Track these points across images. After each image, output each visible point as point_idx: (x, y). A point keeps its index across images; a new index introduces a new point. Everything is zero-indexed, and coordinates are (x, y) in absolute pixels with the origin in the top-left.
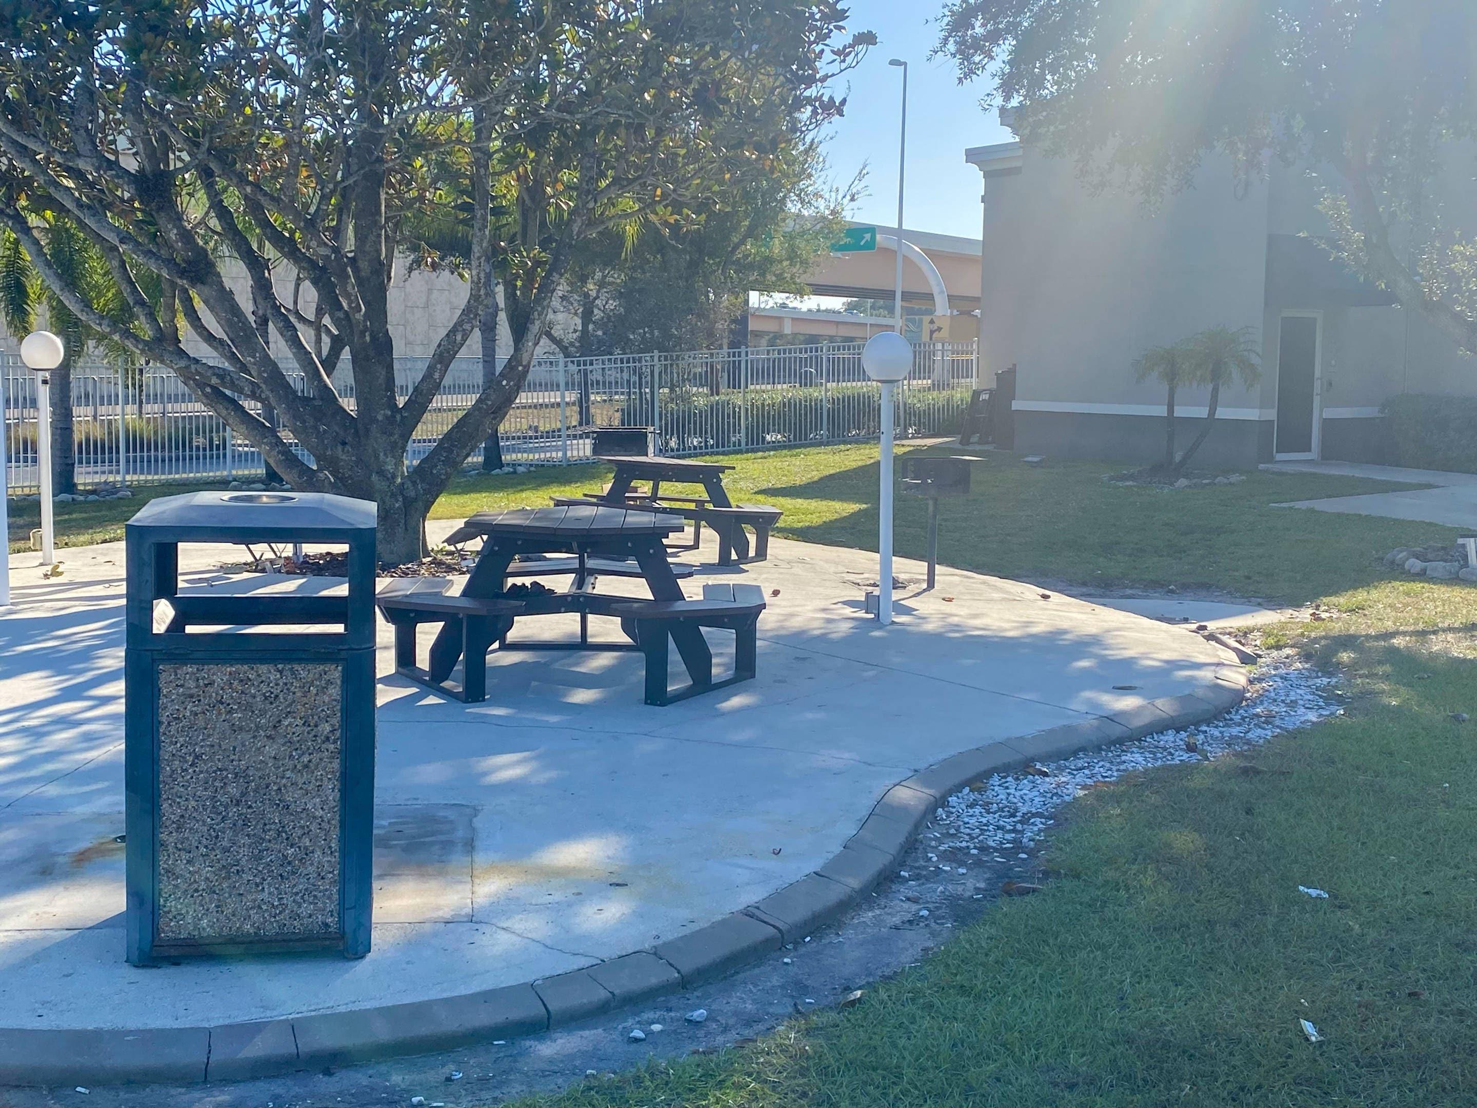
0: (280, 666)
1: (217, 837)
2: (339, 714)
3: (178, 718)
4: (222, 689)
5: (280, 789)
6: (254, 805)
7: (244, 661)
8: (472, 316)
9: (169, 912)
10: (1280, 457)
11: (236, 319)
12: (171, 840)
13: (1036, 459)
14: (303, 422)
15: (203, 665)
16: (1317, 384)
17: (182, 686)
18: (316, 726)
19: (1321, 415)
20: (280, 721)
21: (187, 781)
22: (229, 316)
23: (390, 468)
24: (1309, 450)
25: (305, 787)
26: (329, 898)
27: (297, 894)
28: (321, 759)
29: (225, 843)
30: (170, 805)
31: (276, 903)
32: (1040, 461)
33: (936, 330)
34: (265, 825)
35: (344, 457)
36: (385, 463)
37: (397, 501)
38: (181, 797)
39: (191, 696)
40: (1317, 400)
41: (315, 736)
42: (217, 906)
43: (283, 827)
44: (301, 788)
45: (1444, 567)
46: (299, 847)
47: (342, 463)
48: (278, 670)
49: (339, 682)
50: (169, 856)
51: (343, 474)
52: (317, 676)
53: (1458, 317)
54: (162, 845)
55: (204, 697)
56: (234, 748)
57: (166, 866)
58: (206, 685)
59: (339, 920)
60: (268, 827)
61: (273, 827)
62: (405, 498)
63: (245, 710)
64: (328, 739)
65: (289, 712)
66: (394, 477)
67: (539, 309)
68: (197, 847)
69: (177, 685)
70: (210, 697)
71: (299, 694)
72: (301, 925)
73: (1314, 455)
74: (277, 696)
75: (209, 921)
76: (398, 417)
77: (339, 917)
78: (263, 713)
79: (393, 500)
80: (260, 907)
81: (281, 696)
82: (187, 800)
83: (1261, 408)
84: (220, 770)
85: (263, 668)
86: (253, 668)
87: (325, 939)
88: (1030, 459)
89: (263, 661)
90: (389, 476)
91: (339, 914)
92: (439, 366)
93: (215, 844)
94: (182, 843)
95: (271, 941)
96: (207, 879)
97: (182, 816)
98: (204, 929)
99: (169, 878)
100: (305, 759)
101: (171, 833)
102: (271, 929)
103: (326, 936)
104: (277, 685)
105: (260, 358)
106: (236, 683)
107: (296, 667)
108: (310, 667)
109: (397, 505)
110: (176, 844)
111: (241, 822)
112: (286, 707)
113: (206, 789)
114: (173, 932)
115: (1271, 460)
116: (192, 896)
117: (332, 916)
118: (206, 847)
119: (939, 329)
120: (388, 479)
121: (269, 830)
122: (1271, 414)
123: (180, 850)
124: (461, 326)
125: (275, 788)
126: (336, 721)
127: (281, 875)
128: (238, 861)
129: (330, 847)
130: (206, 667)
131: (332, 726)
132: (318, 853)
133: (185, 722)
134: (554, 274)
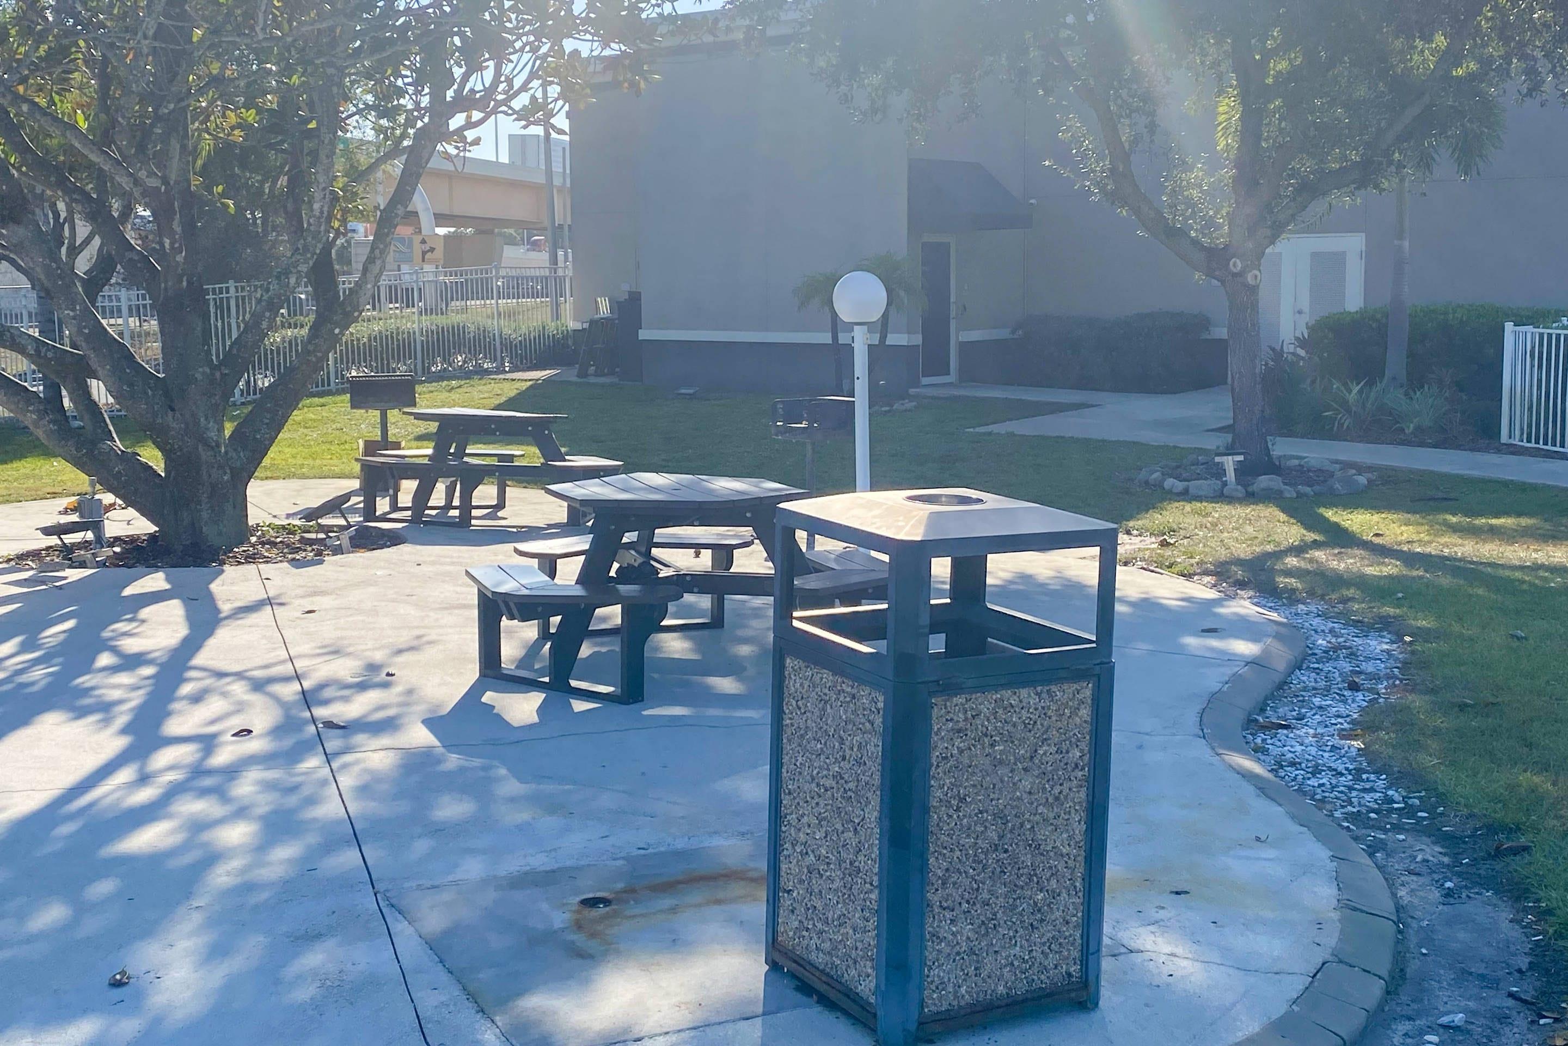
0: (1039, 689)
1: (978, 889)
2: (1088, 737)
3: (946, 758)
4: (988, 720)
5: (1033, 827)
6: (1010, 848)
7: (1004, 686)
8: (309, 255)
9: (932, 982)
10: (925, 381)
11: (54, 265)
12: (936, 899)
13: (691, 391)
14: (131, 385)
15: (971, 694)
16: (953, 308)
17: (951, 720)
18: (1067, 752)
19: (957, 337)
20: (1036, 751)
21: (952, 829)
22: (47, 261)
23: (213, 434)
24: (948, 373)
25: (1055, 822)
26: (1073, 944)
27: (1044, 944)
28: (1070, 789)
29: (985, 896)
30: (937, 858)
31: (1027, 957)
32: (694, 394)
33: (428, 251)
34: (1019, 869)
35: (174, 425)
36: (207, 429)
37: (225, 473)
38: (946, 848)
39: (959, 731)
40: (953, 325)
41: (1066, 764)
42: (976, 969)
43: (1034, 870)
44: (1052, 824)
45: (1209, 485)
46: (1047, 891)
47: (173, 433)
48: (1037, 694)
49: (1089, 701)
50: (934, 918)
51: (172, 445)
52: (1071, 696)
53: (1195, 242)
54: (928, 905)
55: (972, 731)
56: (994, 785)
57: (930, 929)
58: (973, 717)
59: (1081, 969)
60: (1021, 871)
61: (1026, 870)
62: (231, 469)
63: (1006, 741)
64: (1077, 765)
65: (1046, 739)
66: (218, 445)
67: (382, 246)
68: (960, 904)
69: (947, 720)
70: (976, 729)
71: (1054, 718)
72: (1048, 977)
73: (952, 378)
74: (1035, 722)
75: (968, 987)
76: (218, 375)
77: (1081, 965)
78: (1023, 740)
79: (220, 472)
80: (1012, 964)
81: (1038, 723)
82: (952, 850)
83: (909, 333)
84: (981, 812)
85: (1024, 692)
86: (1015, 693)
87: (1069, 991)
88: (683, 391)
89: (1024, 684)
90: (214, 444)
91: (1081, 961)
92: (267, 314)
93: (976, 898)
94: (946, 901)
95: (1024, 1001)
96: (968, 938)
97: (947, 870)
98: (963, 996)
99: (933, 942)
100: (1056, 791)
101: (937, 890)
102: (1021, 988)
103: (1070, 987)
104: (1036, 709)
105: (80, 310)
106: (1000, 711)
107: (1054, 688)
108: (1065, 686)
109: (226, 478)
110: (940, 902)
111: (998, 870)
112: (1043, 734)
113: (968, 836)
114: (935, 1004)
115: (917, 384)
116: (954, 961)
117: (1075, 963)
118: (968, 902)
119: (432, 250)
120: (212, 448)
121: (1022, 875)
122: (918, 339)
123: (944, 909)
124: (295, 267)
125: (1028, 826)
126: (1084, 745)
127: (1032, 925)
128: (995, 914)
129: (1075, 887)
130: (974, 696)
131: (1081, 751)
132: (1064, 895)
133: (952, 762)
134: (399, 206)
